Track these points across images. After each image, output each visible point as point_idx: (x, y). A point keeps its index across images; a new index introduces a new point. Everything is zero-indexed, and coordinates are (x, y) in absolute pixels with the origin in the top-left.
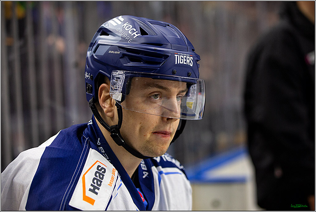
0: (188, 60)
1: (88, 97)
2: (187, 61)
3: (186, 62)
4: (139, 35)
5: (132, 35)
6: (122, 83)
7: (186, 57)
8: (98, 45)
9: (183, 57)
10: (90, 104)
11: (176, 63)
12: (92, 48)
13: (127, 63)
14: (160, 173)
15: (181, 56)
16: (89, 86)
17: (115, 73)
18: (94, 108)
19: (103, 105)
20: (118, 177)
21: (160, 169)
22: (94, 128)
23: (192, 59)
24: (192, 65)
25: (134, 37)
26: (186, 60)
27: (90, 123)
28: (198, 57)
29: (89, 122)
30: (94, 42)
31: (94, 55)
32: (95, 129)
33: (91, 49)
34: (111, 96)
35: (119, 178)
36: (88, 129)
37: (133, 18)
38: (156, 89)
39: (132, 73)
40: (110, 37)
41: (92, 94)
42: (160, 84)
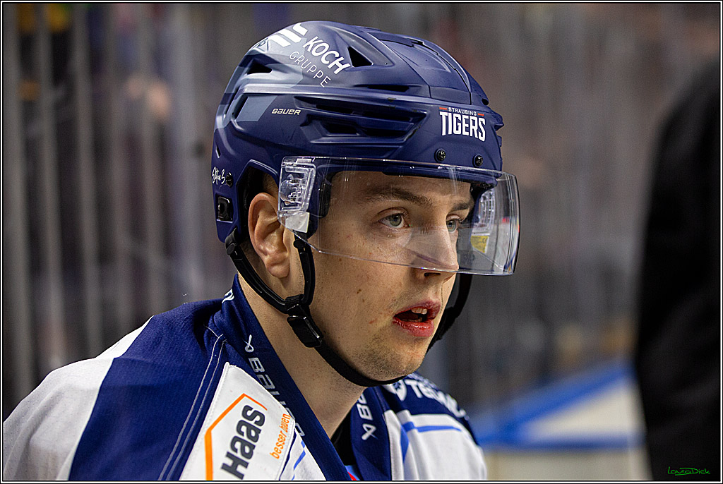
0: (474, 125)
1: (222, 231)
2: (472, 127)
3: (468, 129)
4: (348, 65)
5: (330, 66)
6: (309, 187)
7: (467, 117)
8: (245, 97)
9: (460, 119)
10: (227, 246)
11: (444, 134)
12: (227, 105)
13: (320, 137)
14: (407, 427)
15: (455, 115)
16: (225, 202)
17: (291, 163)
18: (238, 257)
19: (262, 248)
20: (295, 435)
21: (405, 417)
22: (237, 310)
23: (484, 123)
24: (483, 139)
25: (336, 72)
26: (467, 125)
27: (227, 296)
28: (498, 117)
29: (227, 294)
30: (233, 92)
31: (234, 122)
32: (240, 312)
33: (225, 110)
34: (281, 222)
35: (299, 439)
36: (222, 313)
37: (331, 25)
38: (394, 201)
39: (333, 161)
40: (273, 75)
41: (231, 222)
42: (404, 188)
